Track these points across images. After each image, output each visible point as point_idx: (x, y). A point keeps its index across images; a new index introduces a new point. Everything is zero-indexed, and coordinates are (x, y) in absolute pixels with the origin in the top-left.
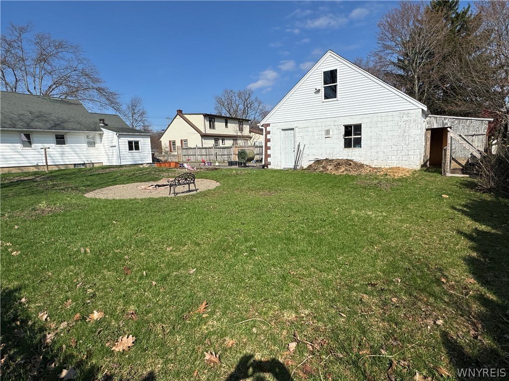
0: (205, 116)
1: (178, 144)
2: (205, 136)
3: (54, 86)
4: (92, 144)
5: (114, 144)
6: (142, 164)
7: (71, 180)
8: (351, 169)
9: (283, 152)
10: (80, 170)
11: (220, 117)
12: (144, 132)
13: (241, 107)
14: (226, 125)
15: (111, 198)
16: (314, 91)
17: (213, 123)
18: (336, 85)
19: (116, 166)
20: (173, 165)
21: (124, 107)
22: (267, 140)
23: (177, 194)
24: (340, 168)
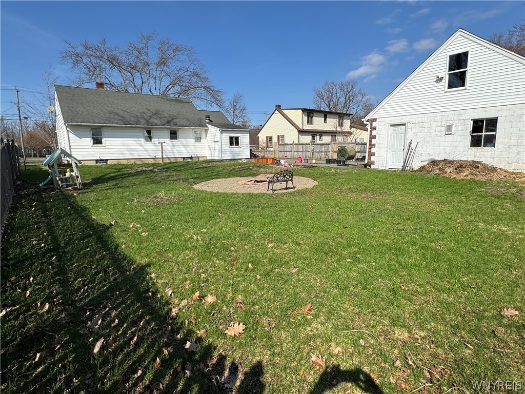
0: (304, 110)
1: (275, 140)
2: (302, 132)
3: (170, 86)
4: (198, 139)
5: (216, 140)
6: (241, 159)
7: (182, 172)
8: (478, 173)
9: (389, 151)
10: (188, 163)
11: (319, 112)
12: (243, 128)
13: (342, 100)
14: (325, 120)
15: (215, 191)
16: (435, 80)
17: (312, 118)
18: (465, 71)
19: (218, 161)
20: (270, 162)
21: (227, 104)
22: (372, 137)
23: (275, 190)
24: (463, 172)
